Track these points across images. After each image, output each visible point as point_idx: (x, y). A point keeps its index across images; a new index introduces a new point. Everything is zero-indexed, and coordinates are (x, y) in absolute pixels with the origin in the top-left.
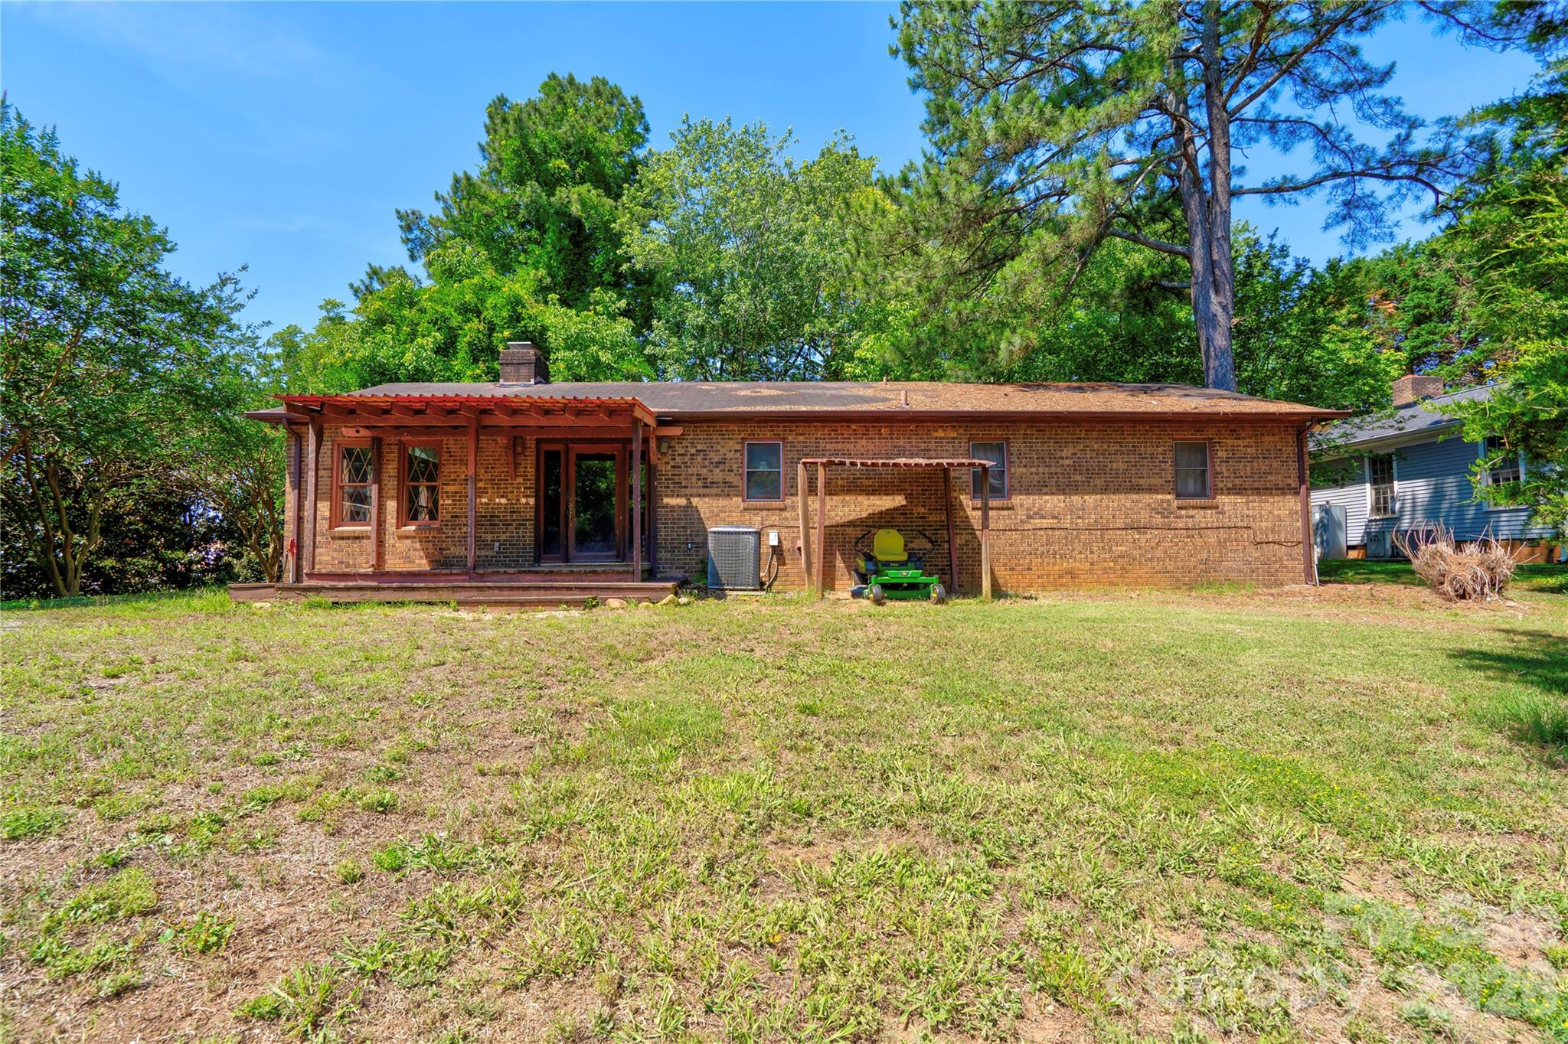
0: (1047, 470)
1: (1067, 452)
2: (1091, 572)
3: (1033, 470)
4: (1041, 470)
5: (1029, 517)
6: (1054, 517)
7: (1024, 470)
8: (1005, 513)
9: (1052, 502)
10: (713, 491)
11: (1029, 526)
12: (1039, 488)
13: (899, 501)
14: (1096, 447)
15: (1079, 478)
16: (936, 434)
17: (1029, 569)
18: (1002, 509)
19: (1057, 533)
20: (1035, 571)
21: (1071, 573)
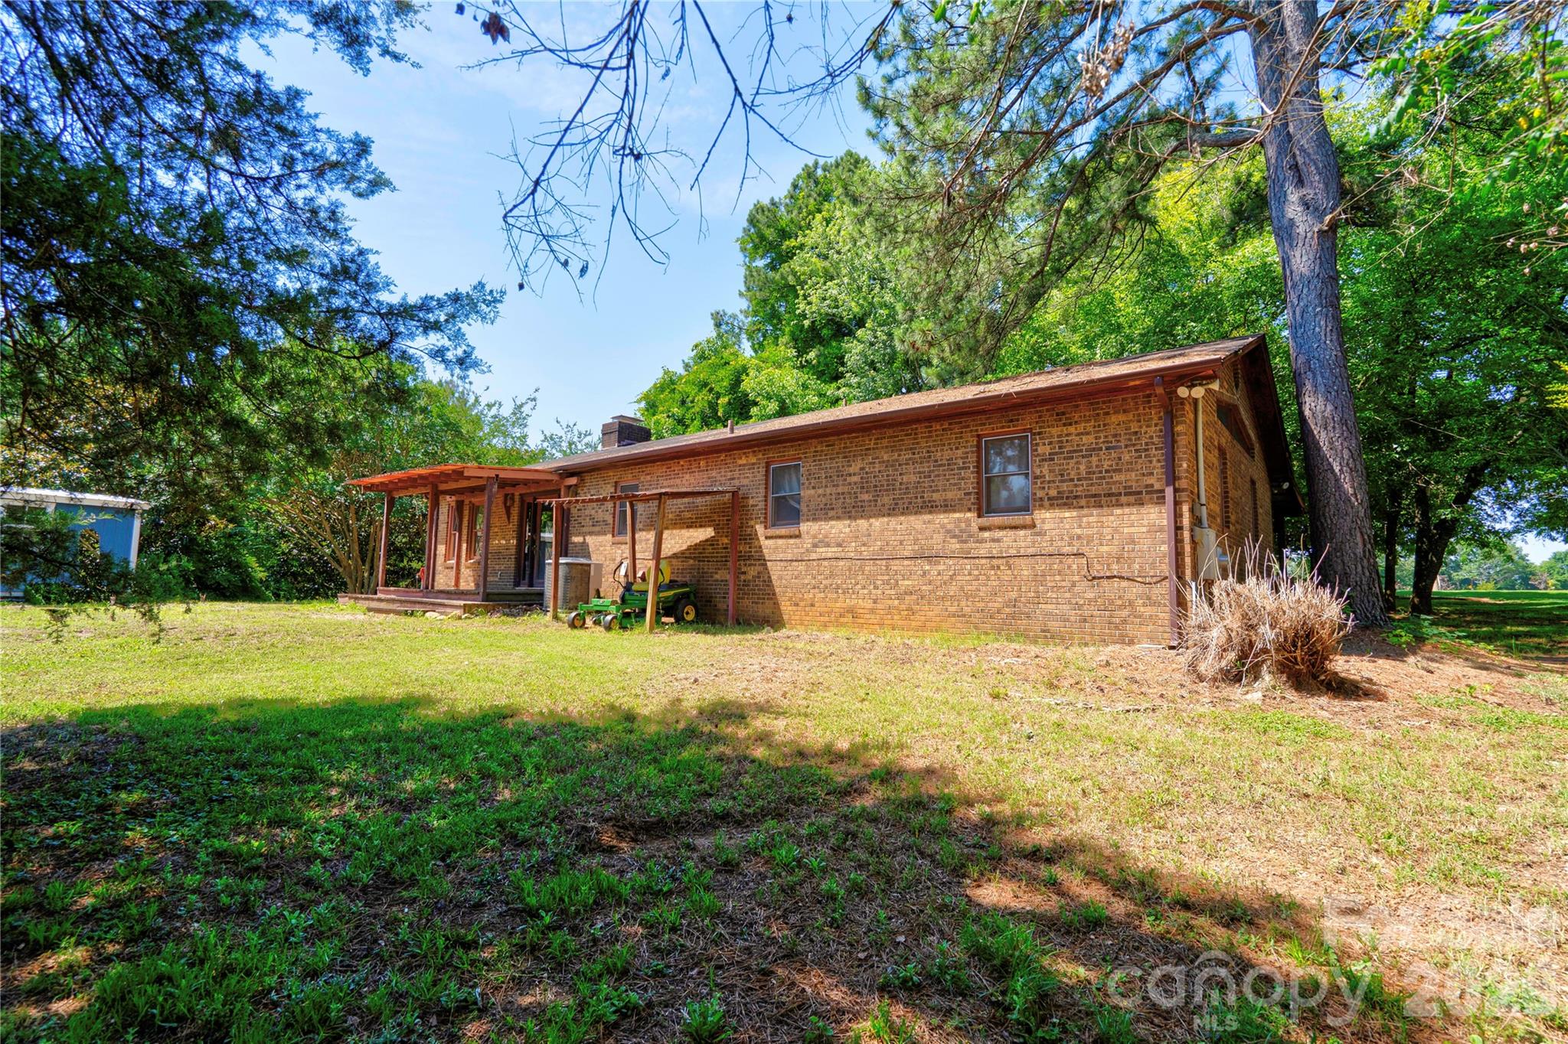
0: (834, 490)
1: (855, 467)
2: (872, 611)
3: (820, 491)
4: (828, 491)
5: (815, 546)
6: (839, 545)
7: (812, 492)
8: (792, 541)
9: (839, 528)
10: (597, 529)
11: (814, 556)
12: (825, 512)
13: (707, 533)
14: (886, 458)
15: (866, 497)
16: (740, 462)
17: (812, 605)
18: (791, 537)
19: (841, 563)
20: (820, 607)
21: (852, 611)
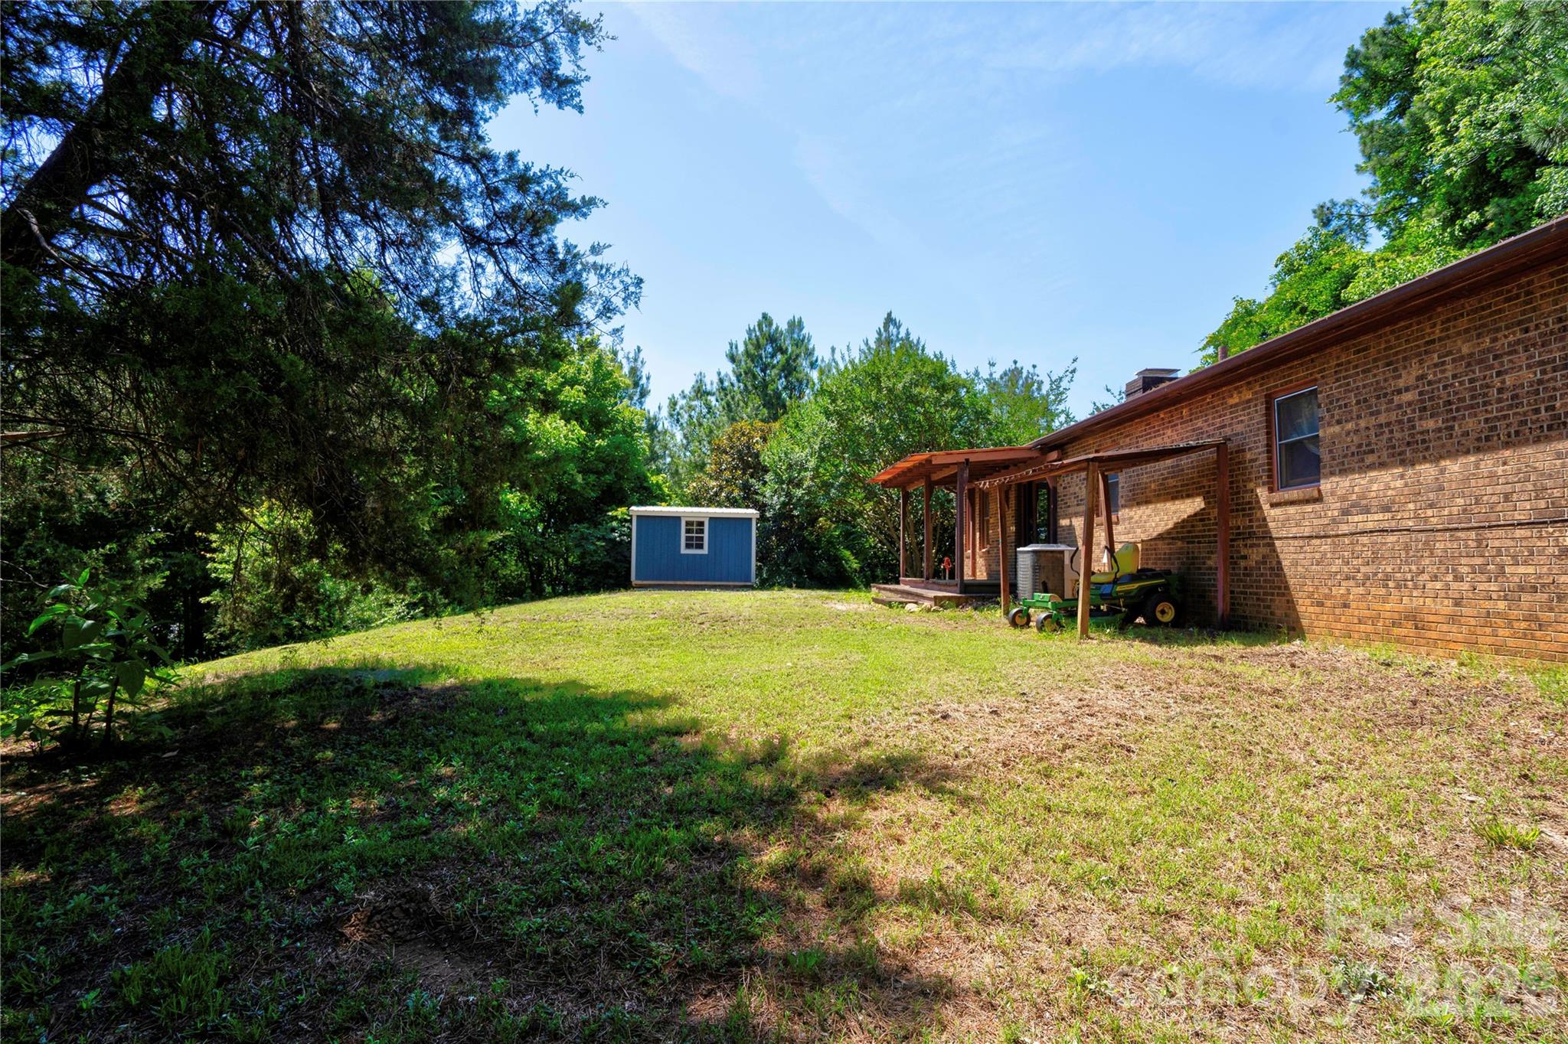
0: (1373, 421)
1: (1408, 378)
2: (1452, 619)
3: (1350, 426)
4: (1363, 424)
5: (1345, 512)
6: (1386, 509)
7: (1337, 429)
8: (1309, 508)
9: (1385, 482)
11: (1344, 529)
12: (1360, 459)
13: (1195, 505)
14: (1465, 350)
15: (1430, 424)
16: (1232, 401)
17: (1346, 606)
18: (1307, 502)
19: (1391, 538)
20: (1357, 609)
21: (1415, 618)
